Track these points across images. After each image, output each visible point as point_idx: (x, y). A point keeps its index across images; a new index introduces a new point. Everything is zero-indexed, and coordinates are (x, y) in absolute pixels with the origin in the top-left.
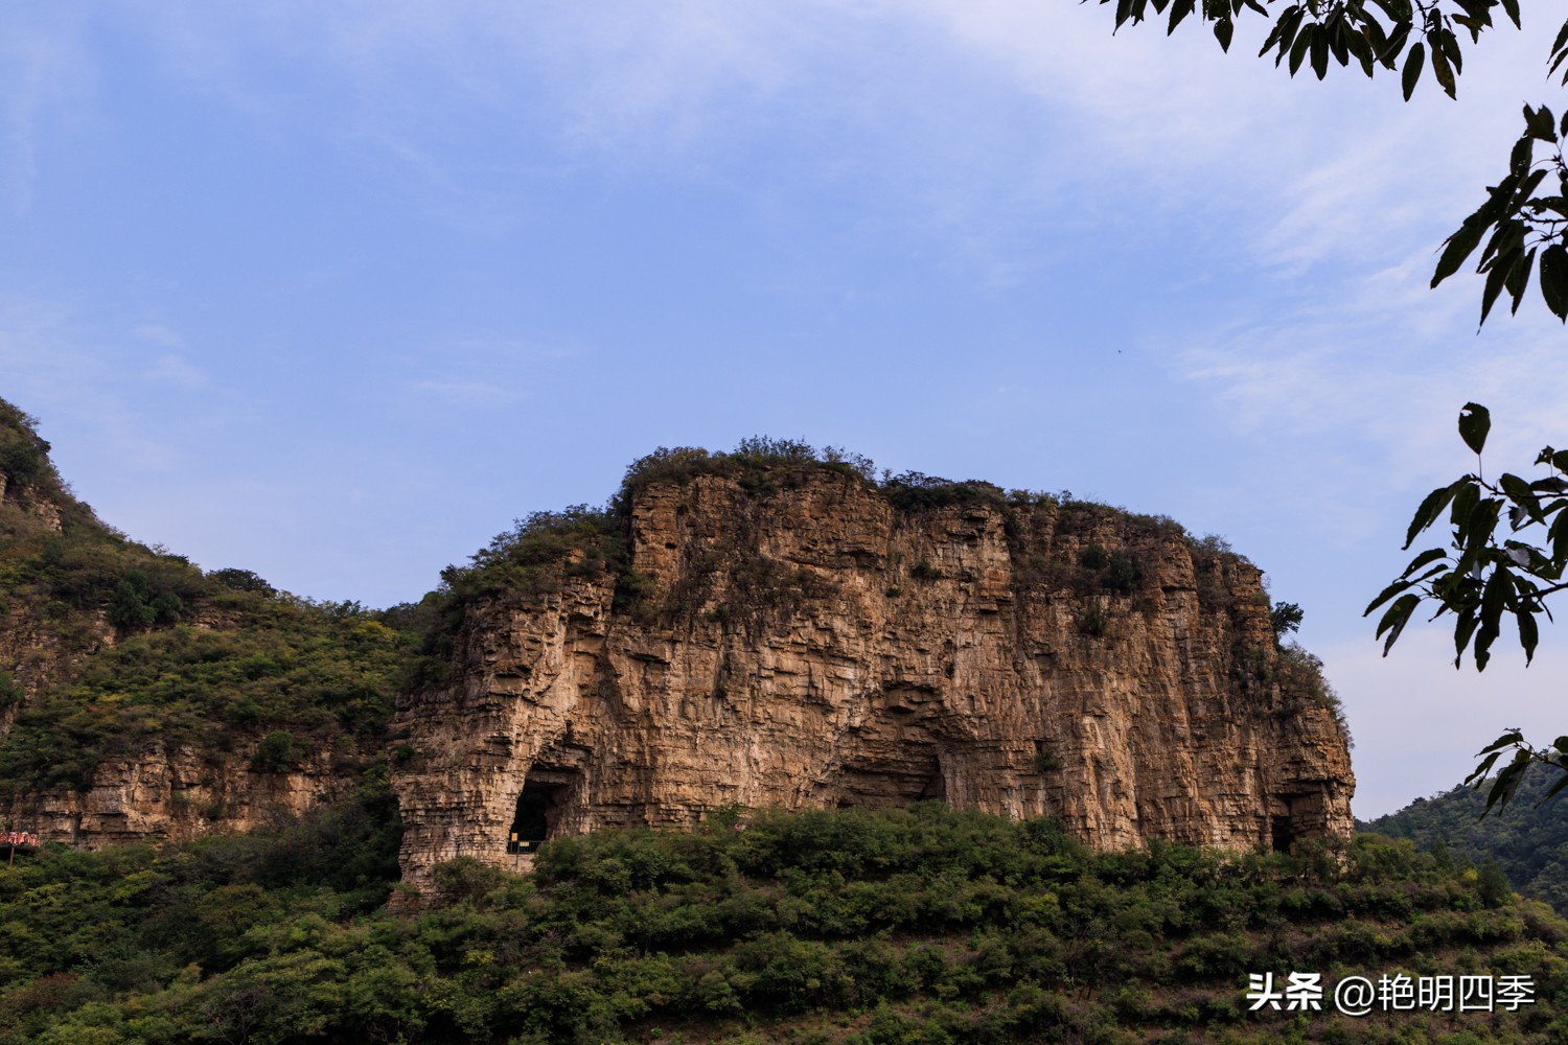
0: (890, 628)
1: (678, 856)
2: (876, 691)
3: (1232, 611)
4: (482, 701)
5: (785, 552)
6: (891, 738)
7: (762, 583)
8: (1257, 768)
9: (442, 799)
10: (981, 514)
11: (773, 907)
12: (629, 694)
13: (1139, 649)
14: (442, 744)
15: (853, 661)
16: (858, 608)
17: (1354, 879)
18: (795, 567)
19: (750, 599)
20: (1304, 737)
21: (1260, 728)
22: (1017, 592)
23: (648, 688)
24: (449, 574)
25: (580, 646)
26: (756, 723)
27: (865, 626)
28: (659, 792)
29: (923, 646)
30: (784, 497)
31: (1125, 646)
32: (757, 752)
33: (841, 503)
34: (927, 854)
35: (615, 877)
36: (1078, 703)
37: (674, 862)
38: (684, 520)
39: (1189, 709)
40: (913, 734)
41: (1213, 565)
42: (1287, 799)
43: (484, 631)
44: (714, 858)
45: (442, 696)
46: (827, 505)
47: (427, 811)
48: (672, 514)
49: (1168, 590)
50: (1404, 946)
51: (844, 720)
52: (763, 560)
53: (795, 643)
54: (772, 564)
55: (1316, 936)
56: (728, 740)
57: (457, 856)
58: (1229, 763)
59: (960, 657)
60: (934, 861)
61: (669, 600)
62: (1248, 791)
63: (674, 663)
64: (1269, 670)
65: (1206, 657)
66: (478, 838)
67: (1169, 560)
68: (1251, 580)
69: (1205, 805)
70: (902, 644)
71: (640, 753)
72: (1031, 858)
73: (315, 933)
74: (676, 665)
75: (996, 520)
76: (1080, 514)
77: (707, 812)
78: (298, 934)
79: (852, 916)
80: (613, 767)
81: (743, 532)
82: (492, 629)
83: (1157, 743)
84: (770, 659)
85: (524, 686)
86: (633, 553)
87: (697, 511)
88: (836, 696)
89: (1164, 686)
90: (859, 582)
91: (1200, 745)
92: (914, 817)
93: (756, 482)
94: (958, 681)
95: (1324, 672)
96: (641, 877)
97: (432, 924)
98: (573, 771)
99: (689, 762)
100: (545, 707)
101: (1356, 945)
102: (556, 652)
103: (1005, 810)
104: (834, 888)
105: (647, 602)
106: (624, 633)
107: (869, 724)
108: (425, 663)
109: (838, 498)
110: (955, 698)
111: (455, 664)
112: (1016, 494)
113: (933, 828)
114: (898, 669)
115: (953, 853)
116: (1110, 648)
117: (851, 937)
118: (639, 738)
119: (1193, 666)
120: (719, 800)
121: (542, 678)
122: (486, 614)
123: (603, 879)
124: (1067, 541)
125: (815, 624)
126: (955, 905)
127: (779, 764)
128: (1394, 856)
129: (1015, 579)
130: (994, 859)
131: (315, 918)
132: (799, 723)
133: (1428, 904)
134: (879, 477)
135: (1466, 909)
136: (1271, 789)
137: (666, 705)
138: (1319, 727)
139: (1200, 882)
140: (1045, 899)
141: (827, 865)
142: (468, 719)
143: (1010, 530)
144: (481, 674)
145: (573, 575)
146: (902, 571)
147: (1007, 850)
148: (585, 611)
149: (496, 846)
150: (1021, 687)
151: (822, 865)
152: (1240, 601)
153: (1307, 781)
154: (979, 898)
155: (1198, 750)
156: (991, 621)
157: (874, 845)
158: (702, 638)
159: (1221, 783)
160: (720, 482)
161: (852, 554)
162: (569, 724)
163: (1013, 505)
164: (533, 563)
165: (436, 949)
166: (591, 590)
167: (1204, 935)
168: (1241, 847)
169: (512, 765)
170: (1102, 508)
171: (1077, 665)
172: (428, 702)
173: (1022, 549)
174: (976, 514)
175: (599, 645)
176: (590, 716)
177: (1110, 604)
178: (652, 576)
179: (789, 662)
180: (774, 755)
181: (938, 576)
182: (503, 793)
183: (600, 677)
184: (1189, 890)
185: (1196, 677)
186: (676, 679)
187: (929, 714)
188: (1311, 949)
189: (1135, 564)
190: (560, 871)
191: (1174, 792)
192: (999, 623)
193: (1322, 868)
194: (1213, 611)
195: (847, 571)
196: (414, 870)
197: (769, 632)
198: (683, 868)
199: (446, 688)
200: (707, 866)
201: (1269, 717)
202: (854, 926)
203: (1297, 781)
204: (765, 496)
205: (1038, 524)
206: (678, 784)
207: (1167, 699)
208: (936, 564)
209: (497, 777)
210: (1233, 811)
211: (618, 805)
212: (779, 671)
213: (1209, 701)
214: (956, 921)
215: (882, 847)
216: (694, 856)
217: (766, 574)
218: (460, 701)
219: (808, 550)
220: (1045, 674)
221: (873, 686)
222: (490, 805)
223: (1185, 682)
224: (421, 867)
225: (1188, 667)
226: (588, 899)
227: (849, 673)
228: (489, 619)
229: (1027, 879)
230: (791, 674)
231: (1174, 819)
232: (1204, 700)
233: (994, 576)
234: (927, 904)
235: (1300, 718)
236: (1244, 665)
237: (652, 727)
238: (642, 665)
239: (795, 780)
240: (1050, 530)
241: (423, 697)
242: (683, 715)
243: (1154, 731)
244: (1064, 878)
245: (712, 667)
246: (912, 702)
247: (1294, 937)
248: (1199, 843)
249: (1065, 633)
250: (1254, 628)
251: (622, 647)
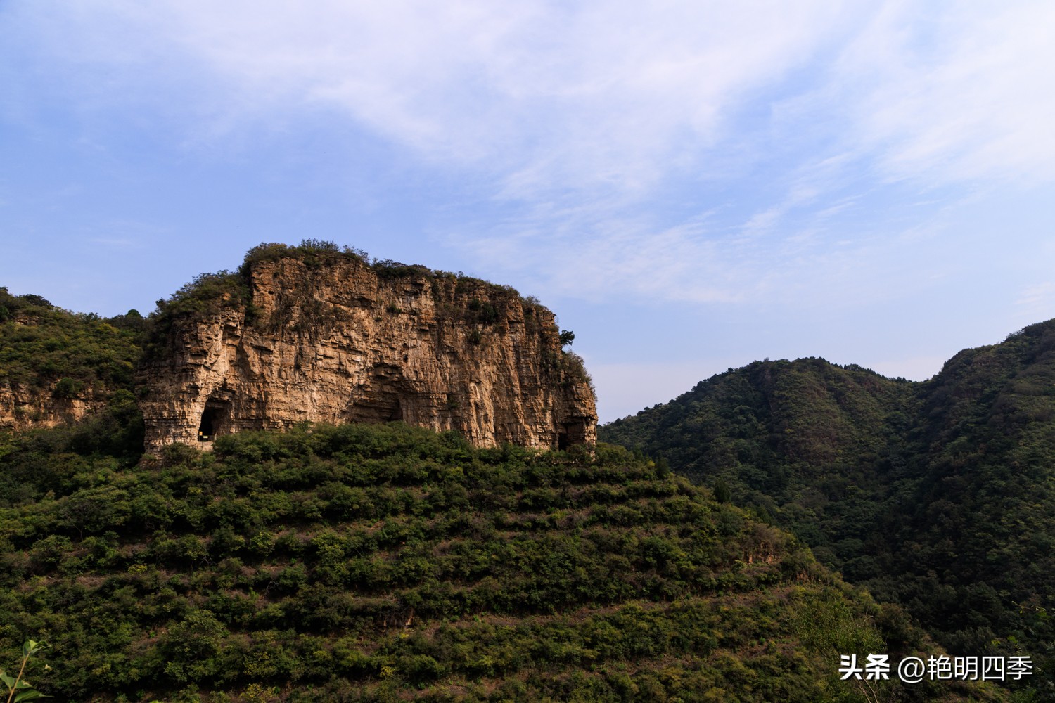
0: (377, 337)
1: (282, 445)
2: (371, 367)
3: (541, 335)
4: (184, 367)
5: (327, 297)
6: (377, 390)
7: (316, 313)
8: (552, 410)
9: (166, 414)
10: (421, 282)
11: (332, 471)
12: (254, 366)
13: (496, 351)
14: (164, 387)
15: (360, 352)
16: (362, 326)
17: (599, 464)
18: (332, 305)
19: (311, 320)
20: (576, 396)
21: (554, 391)
22: (438, 321)
23: (263, 363)
24: (161, 303)
25: (229, 341)
26: (315, 382)
27: (365, 336)
28: (269, 414)
29: (393, 346)
30: (325, 270)
31: (490, 349)
32: (315, 395)
33: (353, 274)
34: (399, 447)
35: (255, 454)
36: (468, 376)
37: (281, 448)
38: (277, 280)
39: (520, 381)
40: (387, 388)
41: (532, 311)
42: (565, 425)
43: (184, 332)
44: (300, 446)
45: (163, 364)
46: (346, 275)
47: (158, 420)
48: (271, 277)
49: (511, 322)
50: (624, 496)
51: (355, 381)
52: (316, 301)
53: (332, 343)
54: (320, 304)
55: (582, 490)
56: (301, 389)
57: (175, 442)
58: (539, 408)
59: (410, 352)
60: (404, 450)
61: (271, 319)
62: (548, 421)
63: (275, 351)
64: (558, 362)
65: (529, 356)
66: (184, 434)
67: (511, 308)
68: (549, 318)
69: (527, 427)
70: (383, 345)
71: (259, 395)
72: (448, 450)
73: (110, 477)
74: (276, 352)
75: (427, 285)
76: (468, 283)
77: (292, 424)
78: (101, 478)
79: (369, 475)
80: (246, 401)
81: (305, 286)
82: (188, 332)
83: (504, 397)
84: (321, 350)
85: (205, 360)
86: (253, 296)
87: (283, 276)
88: (353, 369)
89: (508, 369)
90: (362, 313)
91: (525, 398)
92: (391, 429)
93: (311, 261)
94: (409, 364)
95: (585, 366)
96: (267, 454)
97: (167, 474)
98: (227, 402)
99: (283, 399)
100: (214, 371)
101: (602, 495)
102: (218, 344)
103: (432, 427)
104: (359, 462)
105: (260, 320)
106: (250, 335)
107: (367, 383)
108: (154, 347)
109: (352, 271)
110: (407, 372)
111: (169, 348)
112: (436, 272)
113: (402, 434)
114: (381, 357)
115: (411, 447)
116: (483, 350)
117: (369, 485)
118: (259, 387)
119: (523, 360)
120: (297, 418)
121: (213, 357)
122: (184, 324)
123: (250, 455)
124: (462, 297)
125: (342, 334)
126: (416, 471)
127: (326, 402)
128: (616, 454)
129: (437, 315)
130: (430, 450)
131: (108, 470)
132: (335, 382)
133: (633, 477)
134: (371, 262)
135: (651, 480)
136: (558, 420)
137: (271, 372)
138: (583, 391)
139: (528, 463)
140: (456, 470)
141: (354, 451)
142: (177, 375)
143: (434, 290)
144: (182, 354)
145: (226, 305)
146: (383, 310)
147: (437, 445)
148: (232, 324)
149: (193, 437)
150: (440, 368)
151: (352, 451)
152: (545, 329)
153: (576, 417)
154: (427, 468)
155: (524, 401)
156: (425, 335)
157: (375, 442)
158: (288, 339)
159: (535, 417)
160: (294, 261)
161: (359, 299)
162: (225, 379)
163: (435, 278)
164: (205, 299)
165: (170, 486)
166: (235, 314)
167: (531, 489)
168: (545, 448)
169: (199, 399)
170: (478, 280)
171: (468, 357)
172: (155, 367)
173: (440, 300)
174: (419, 282)
175: (238, 341)
176: (235, 376)
177: (483, 328)
178: (263, 307)
179: (330, 352)
180: (323, 397)
181: (400, 312)
182: (195, 412)
183: (239, 356)
184: (523, 468)
185: (524, 365)
186: (276, 359)
187: (395, 379)
188: (581, 496)
189: (495, 309)
190: (225, 450)
191: (512, 421)
192: (429, 336)
193: (583, 459)
194: (532, 333)
195: (357, 308)
196: (153, 448)
197: (321, 337)
198: (285, 450)
199: (165, 360)
200: (296, 450)
201: (559, 386)
202: (370, 480)
203: (572, 417)
204: (316, 269)
205: (447, 287)
206: (278, 410)
207: (510, 376)
208: (399, 306)
209: (192, 404)
210: (540, 430)
211: (249, 419)
212: (325, 357)
213: (530, 377)
214: (416, 479)
215: (379, 443)
216: (290, 445)
217: (318, 308)
218: (173, 367)
219: (337, 297)
220: (452, 362)
221: (369, 365)
222: (189, 418)
223: (518, 368)
224: (156, 447)
225: (520, 360)
226: (243, 465)
227: (358, 358)
228: (186, 326)
229: (447, 459)
230: (331, 358)
231: (512, 433)
232: (528, 377)
233: (427, 313)
234: (403, 470)
235: (574, 387)
236: (547, 360)
237: (265, 382)
238: (259, 351)
239: (333, 409)
240: (453, 291)
241: (153, 364)
242: (280, 376)
243: (503, 391)
244: (464, 460)
245: (293, 353)
246: (387, 373)
247: (573, 490)
248: (524, 445)
249: (461, 341)
250: (552, 342)
251: (249, 342)
